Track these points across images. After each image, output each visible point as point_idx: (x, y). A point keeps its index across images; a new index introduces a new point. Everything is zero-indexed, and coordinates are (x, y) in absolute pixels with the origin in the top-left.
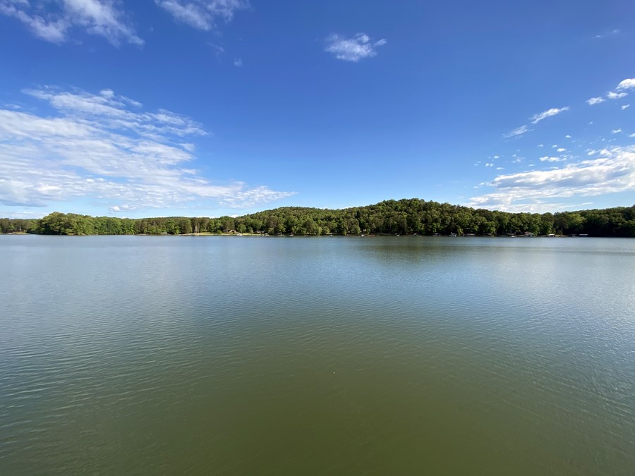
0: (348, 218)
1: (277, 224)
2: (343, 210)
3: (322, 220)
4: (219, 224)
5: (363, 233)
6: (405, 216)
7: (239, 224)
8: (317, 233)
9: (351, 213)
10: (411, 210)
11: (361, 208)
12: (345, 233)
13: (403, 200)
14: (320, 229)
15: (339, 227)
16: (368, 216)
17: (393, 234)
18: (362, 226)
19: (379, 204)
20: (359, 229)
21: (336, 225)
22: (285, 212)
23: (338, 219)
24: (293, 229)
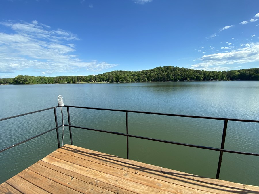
0: (142, 75)
1: (113, 78)
2: (139, 72)
3: (131, 76)
4: (88, 79)
5: (148, 81)
6: (166, 73)
7: (97, 78)
8: (129, 81)
9: (143, 72)
10: (168, 71)
11: (147, 70)
12: (141, 81)
13: (165, 67)
14: (131, 80)
15: (138, 79)
16: (151, 74)
17: (161, 81)
18: (148, 78)
19: (155, 69)
20: (147, 79)
21: (137, 78)
22: (115, 73)
23: (138, 75)
24: (119, 80)
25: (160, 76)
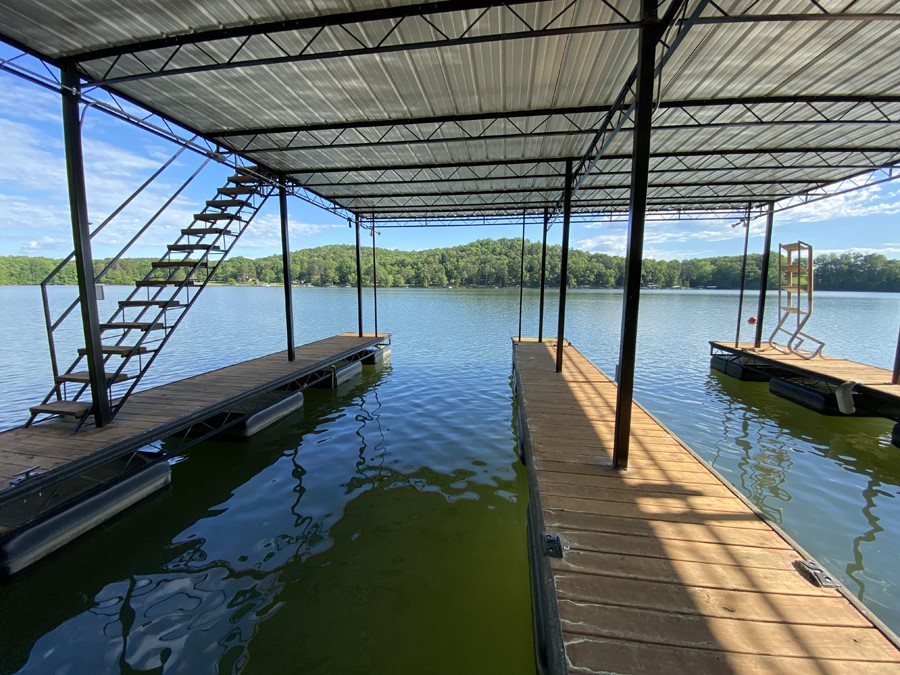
0: (429, 263)
1: (325, 269)
2: (421, 253)
3: (392, 265)
4: (230, 269)
6: (506, 261)
7: (262, 269)
8: (386, 283)
9: (434, 255)
10: (513, 254)
12: (426, 284)
13: (503, 240)
14: (391, 278)
15: (417, 276)
16: (458, 261)
17: (490, 285)
18: (449, 276)
19: (472, 245)
20: (445, 278)
21: (413, 273)
22: (334, 253)
23: (416, 264)
25: (488, 268)
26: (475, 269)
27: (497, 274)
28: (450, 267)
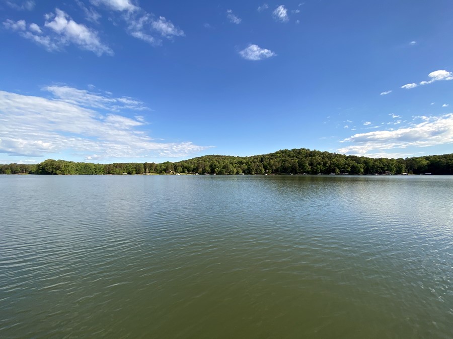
1: (205, 166)
2: (250, 157)
3: (236, 164)
4: (163, 167)
5: (266, 173)
6: (297, 161)
7: (177, 167)
8: (233, 172)
9: (257, 158)
10: (300, 157)
11: (264, 155)
12: (253, 173)
13: (294, 149)
14: (235, 170)
15: (249, 169)
16: (270, 161)
17: (288, 173)
18: (265, 168)
19: (277, 153)
20: (263, 170)
21: (246, 167)
22: (209, 159)
23: (248, 163)
24: (216, 170)
25: (287, 164)
26: (279, 165)
27: (292, 167)
28: (265, 164)
